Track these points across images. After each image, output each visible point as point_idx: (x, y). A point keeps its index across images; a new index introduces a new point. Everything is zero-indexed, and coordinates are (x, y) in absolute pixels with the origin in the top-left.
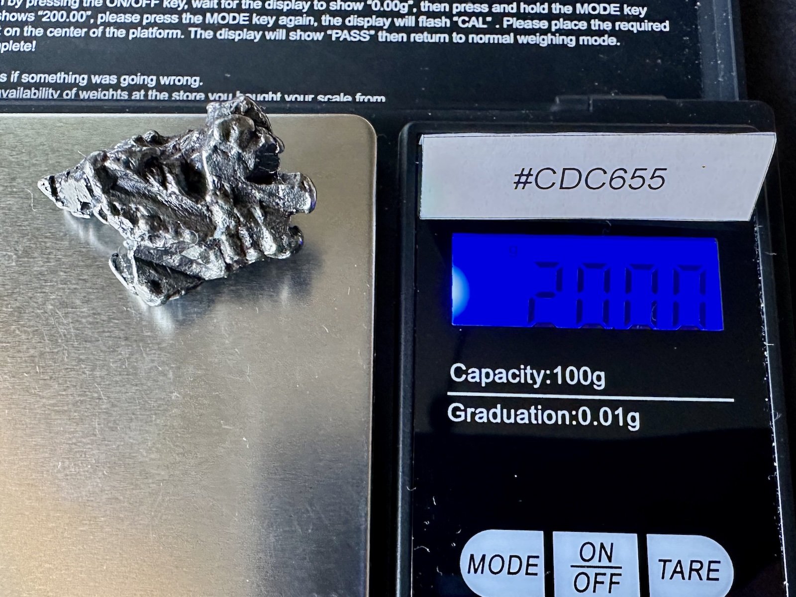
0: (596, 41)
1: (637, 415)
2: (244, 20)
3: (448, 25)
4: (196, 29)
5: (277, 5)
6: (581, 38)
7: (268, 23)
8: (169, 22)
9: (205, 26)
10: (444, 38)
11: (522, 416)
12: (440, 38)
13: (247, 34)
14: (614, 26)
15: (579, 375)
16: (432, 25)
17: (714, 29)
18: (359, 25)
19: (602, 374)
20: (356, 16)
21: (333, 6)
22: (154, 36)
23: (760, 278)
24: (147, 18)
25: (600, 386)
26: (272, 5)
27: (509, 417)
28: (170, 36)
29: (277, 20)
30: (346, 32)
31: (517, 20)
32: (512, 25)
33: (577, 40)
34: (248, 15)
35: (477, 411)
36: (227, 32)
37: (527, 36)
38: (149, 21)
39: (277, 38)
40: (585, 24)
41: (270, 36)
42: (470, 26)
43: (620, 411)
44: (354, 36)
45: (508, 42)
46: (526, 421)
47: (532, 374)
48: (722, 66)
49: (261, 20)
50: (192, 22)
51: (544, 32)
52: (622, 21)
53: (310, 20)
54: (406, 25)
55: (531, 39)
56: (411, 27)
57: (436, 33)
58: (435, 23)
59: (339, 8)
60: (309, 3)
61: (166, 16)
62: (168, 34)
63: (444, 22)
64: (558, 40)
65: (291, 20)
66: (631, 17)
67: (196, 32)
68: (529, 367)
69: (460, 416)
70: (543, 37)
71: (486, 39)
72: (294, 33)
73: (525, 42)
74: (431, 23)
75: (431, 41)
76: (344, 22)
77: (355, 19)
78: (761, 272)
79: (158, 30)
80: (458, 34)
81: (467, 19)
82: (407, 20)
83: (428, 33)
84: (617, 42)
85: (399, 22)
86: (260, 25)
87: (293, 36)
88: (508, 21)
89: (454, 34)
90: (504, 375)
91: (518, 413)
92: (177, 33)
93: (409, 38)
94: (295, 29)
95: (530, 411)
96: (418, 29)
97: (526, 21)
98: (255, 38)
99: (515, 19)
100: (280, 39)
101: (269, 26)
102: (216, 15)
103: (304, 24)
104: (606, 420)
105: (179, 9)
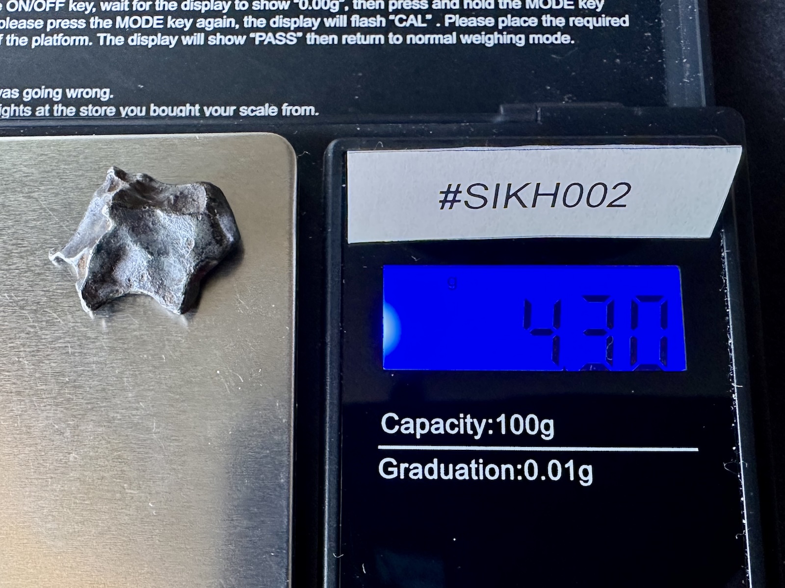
0: (547, 39)
1: (590, 468)
2: (158, 24)
3: (384, 25)
4: (105, 35)
5: (194, 6)
6: (531, 36)
7: (185, 26)
8: (75, 27)
9: (114, 31)
10: (379, 38)
11: (461, 472)
12: (374, 39)
13: (161, 40)
14: (567, 21)
15: (524, 424)
16: (366, 25)
17: (679, 24)
18: (285, 26)
19: (551, 422)
20: (281, 16)
21: (256, 6)
22: (59, 44)
23: (728, 310)
24: (52, 24)
25: (549, 435)
26: (189, 5)
27: (447, 473)
28: (77, 44)
29: (194, 23)
30: (270, 34)
31: (460, 17)
32: (455, 22)
33: (527, 39)
34: (162, 17)
35: (411, 467)
36: (139, 37)
37: (471, 36)
38: (53, 27)
39: (195, 44)
40: (536, 20)
41: (186, 40)
42: (408, 25)
43: (570, 464)
44: (281, 39)
45: (450, 42)
46: (466, 477)
47: (472, 424)
48: (688, 65)
49: (177, 23)
50: (101, 27)
51: (489, 30)
52: (576, 17)
53: (231, 22)
54: (337, 26)
55: (476, 39)
56: (343, 27)
57: (371, 33)
58: (369, 23)
59: (262, 8)
60: (230, 3)
61: (72, 21)
62: (75, 40)
63: (378, 21)
64: (506, 39)
65: (210, 23)
66: (587, 11)
67: (105, 38)
68: (469, 416)
69: (392, 473)
70: (488, 36)
71: (425, 39)
72: (214, 37)
73: (469, 42)
74: (365, 22)
75: (364, 43)
76: (268, 23)
77: (281, 20)
78: (729, 302)
79: (63, 36)
80: (394, 34)
81: (404, 17)
82: (338, 19)
83: (361, 34)
84: (571, 40)
85: (329, 22)
86: (176, 28)
87: (213, 40)
88: (450, 18)
89: (391, 35)
90: (441, 425)
91: (457, 467)
92: (84, 40)
93: (340, 40)
94: (214, 32)
95: (471, 466)
96: (350, 30)
97: (470, 19)
98: (171, 44)
99: (457, 16)
100: (198, 43)
101: (186, 29)
102: (127, 18)
103: (224, 26)
104: (555, 474)
105: (87, 12)
